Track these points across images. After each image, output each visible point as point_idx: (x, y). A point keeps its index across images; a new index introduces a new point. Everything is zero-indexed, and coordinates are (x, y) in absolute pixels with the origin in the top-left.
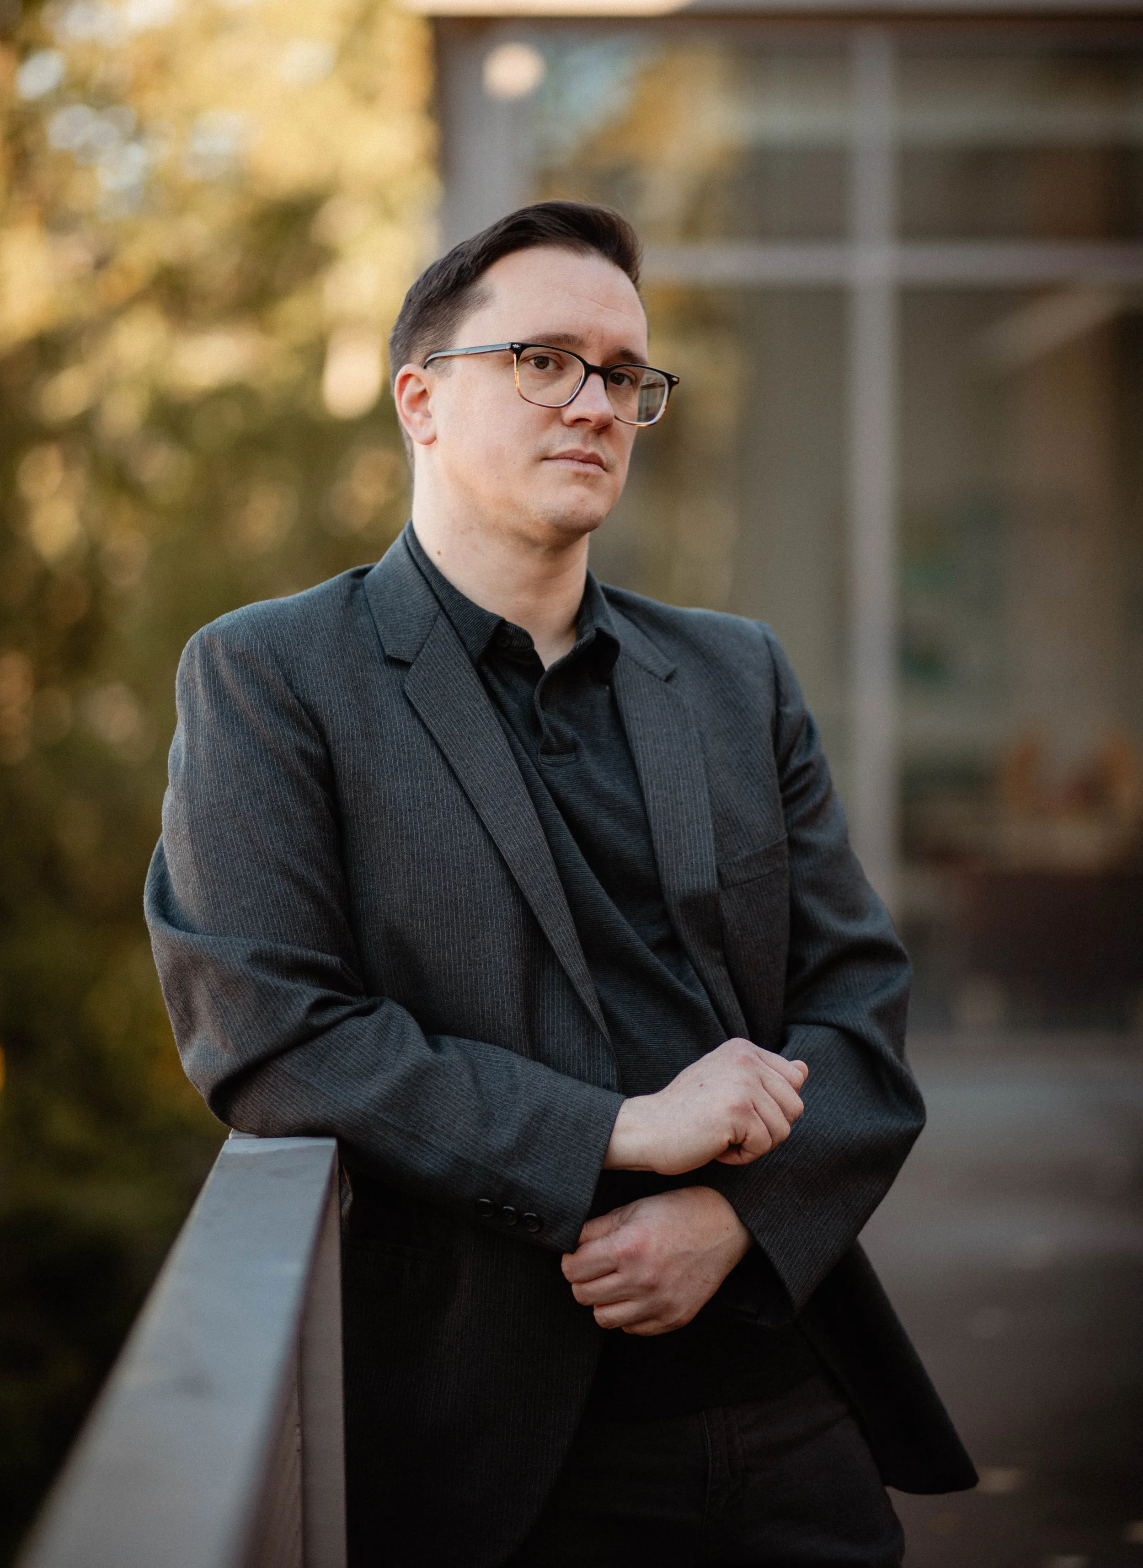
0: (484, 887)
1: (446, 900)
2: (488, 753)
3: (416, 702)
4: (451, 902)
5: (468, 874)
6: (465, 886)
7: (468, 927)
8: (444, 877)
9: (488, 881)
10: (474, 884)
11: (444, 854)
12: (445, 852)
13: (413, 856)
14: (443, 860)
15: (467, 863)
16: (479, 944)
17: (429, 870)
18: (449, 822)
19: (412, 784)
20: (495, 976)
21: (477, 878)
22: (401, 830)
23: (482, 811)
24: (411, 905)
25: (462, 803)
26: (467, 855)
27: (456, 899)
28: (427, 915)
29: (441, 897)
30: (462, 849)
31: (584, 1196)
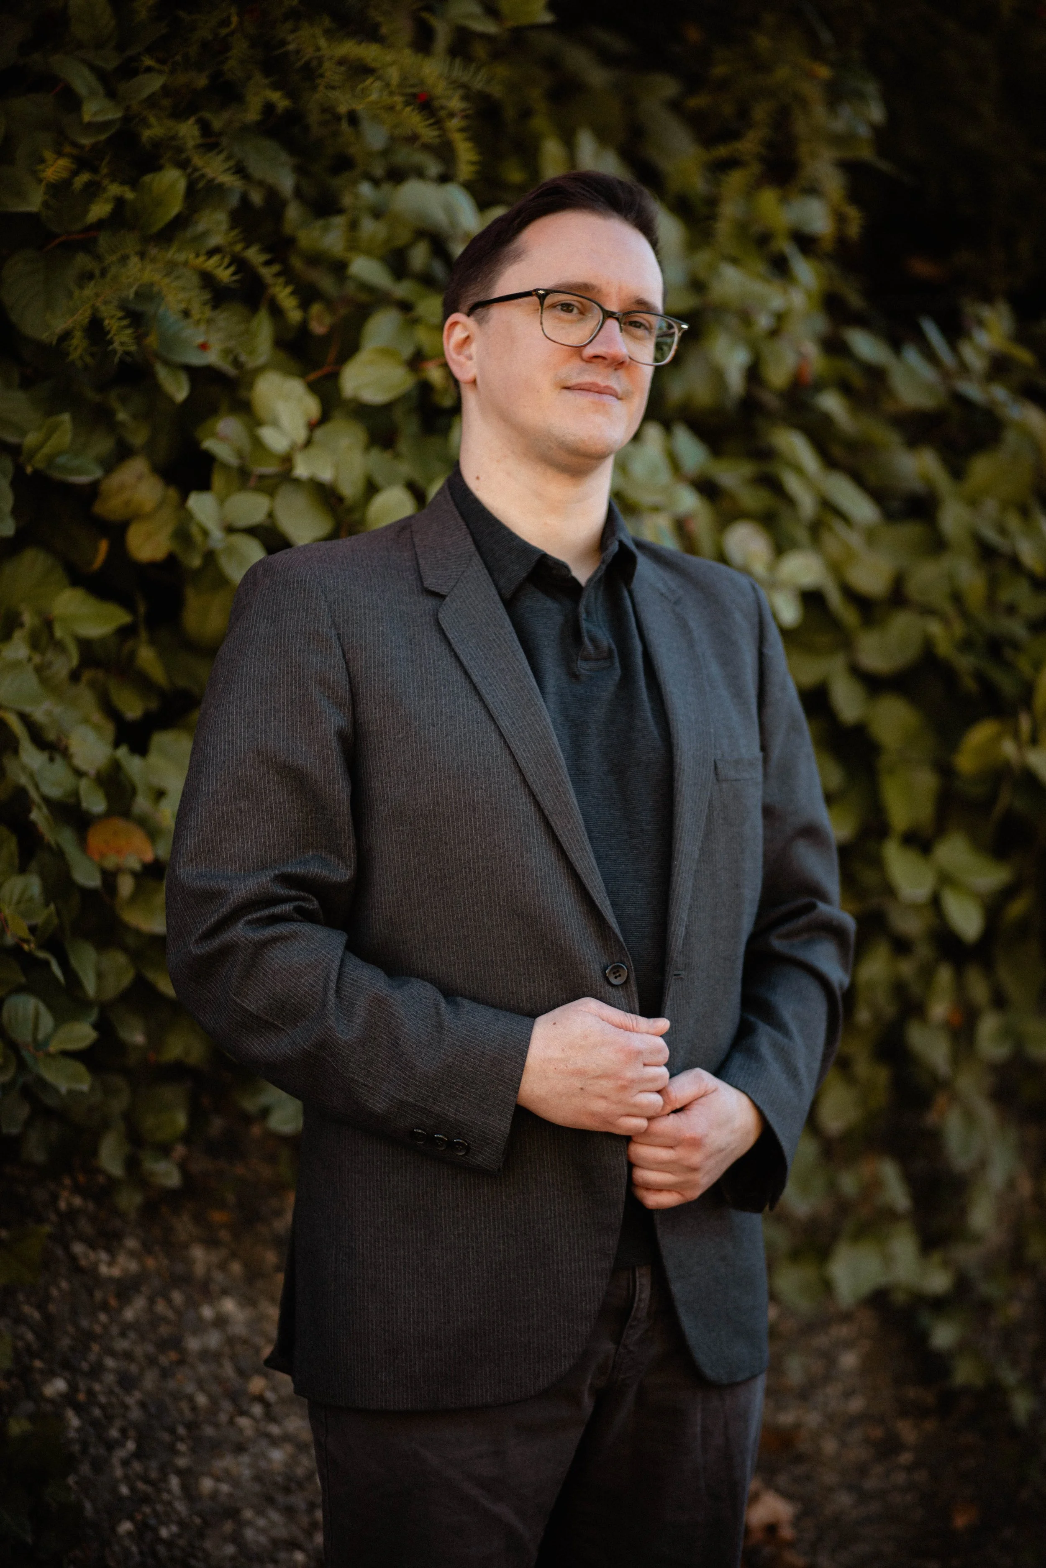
0: (499, 789)
1: (465, 803)
2: (510, 671)
3: (447, 630)
4: (469, 804)
5: (485, 778)
6: (482, 788)
7: (484, 825)
8: (463, 782)
9: (503, 784)
10: (490, 786)
11: (463, 761)
12: (464, 760)
13: (435, 765)
14: (462, 766)
15: (484, 769)
16: (494, 840)
17: (449, 776)
18: (469, 732)
19: (436, 701)
20: (509, 868)
21: (493, 781)
22: (425, 743)
23: (501, 723)
24: (434, 809)
25: (482, 715)
26: (485, 761)
27: (474, 801)
28: (448, 817)
29: (460, 800)
30: (480, 755)
31: (503, 1125)
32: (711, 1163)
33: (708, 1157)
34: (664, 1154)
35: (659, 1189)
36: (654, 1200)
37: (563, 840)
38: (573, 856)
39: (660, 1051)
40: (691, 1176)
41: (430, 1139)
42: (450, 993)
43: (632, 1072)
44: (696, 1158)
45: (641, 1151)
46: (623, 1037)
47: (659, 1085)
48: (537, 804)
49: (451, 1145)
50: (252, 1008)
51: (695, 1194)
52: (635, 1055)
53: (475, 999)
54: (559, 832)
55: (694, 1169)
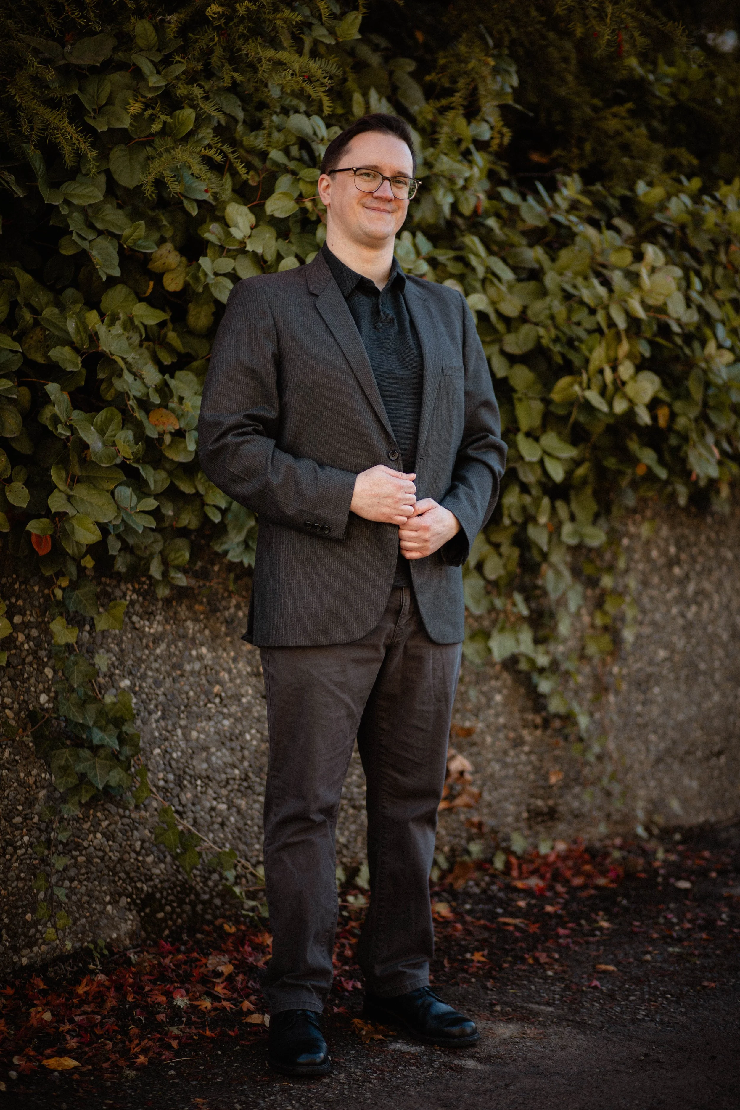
0: (341, 375)
3: (320, 309)
5: (335, 370)
7: (335, 391)
9: (343, 373)
15: (335, 366)
16: (339, 397)
17: (320, 370)
18: (329, 351)
19: (314, 338)
20: (346, 410)
21: (339, 371)
22: (309, 356)
23: (342, 347)
24: (313, 384)
25: (334, 344)
26: (335, 363)
27: (331, 381)
30: (333, 361)
31: (344, 519)
32: (434, 539)
33: (433, 536)
34: (413, 534)
35: (412, 550)
36: (409, 555)
37: (369, 397)
38: (374, 404)
39: (411, 487)
40: (425, 544)
41: (313, 526)
42: (321, 465)
43: (400, 495)
44: (427, 536)
45: (404, 533)
46: (396, 481)
47: (412, 502)
48: (358, 381)
49: (322, 528)
50: (236, 472)
51: (429, 553)
52: (401, 488)
53: (332, 466)
54: (368, 394)
55: (426, 541)
